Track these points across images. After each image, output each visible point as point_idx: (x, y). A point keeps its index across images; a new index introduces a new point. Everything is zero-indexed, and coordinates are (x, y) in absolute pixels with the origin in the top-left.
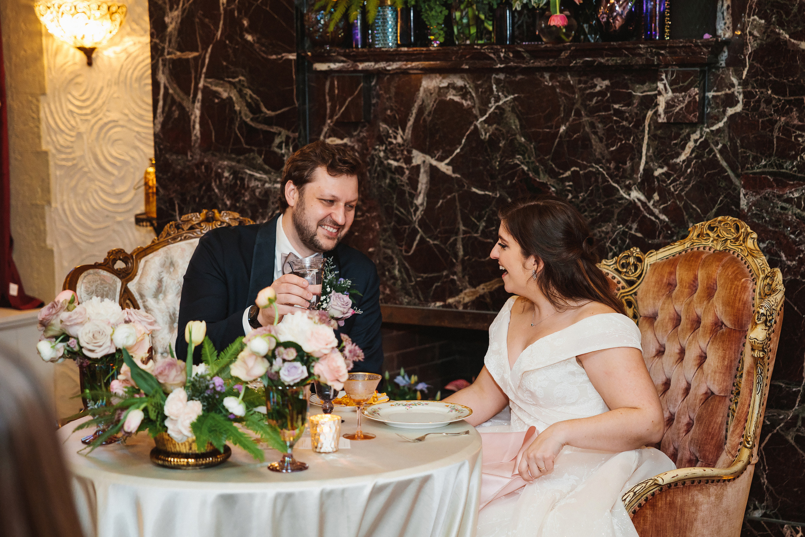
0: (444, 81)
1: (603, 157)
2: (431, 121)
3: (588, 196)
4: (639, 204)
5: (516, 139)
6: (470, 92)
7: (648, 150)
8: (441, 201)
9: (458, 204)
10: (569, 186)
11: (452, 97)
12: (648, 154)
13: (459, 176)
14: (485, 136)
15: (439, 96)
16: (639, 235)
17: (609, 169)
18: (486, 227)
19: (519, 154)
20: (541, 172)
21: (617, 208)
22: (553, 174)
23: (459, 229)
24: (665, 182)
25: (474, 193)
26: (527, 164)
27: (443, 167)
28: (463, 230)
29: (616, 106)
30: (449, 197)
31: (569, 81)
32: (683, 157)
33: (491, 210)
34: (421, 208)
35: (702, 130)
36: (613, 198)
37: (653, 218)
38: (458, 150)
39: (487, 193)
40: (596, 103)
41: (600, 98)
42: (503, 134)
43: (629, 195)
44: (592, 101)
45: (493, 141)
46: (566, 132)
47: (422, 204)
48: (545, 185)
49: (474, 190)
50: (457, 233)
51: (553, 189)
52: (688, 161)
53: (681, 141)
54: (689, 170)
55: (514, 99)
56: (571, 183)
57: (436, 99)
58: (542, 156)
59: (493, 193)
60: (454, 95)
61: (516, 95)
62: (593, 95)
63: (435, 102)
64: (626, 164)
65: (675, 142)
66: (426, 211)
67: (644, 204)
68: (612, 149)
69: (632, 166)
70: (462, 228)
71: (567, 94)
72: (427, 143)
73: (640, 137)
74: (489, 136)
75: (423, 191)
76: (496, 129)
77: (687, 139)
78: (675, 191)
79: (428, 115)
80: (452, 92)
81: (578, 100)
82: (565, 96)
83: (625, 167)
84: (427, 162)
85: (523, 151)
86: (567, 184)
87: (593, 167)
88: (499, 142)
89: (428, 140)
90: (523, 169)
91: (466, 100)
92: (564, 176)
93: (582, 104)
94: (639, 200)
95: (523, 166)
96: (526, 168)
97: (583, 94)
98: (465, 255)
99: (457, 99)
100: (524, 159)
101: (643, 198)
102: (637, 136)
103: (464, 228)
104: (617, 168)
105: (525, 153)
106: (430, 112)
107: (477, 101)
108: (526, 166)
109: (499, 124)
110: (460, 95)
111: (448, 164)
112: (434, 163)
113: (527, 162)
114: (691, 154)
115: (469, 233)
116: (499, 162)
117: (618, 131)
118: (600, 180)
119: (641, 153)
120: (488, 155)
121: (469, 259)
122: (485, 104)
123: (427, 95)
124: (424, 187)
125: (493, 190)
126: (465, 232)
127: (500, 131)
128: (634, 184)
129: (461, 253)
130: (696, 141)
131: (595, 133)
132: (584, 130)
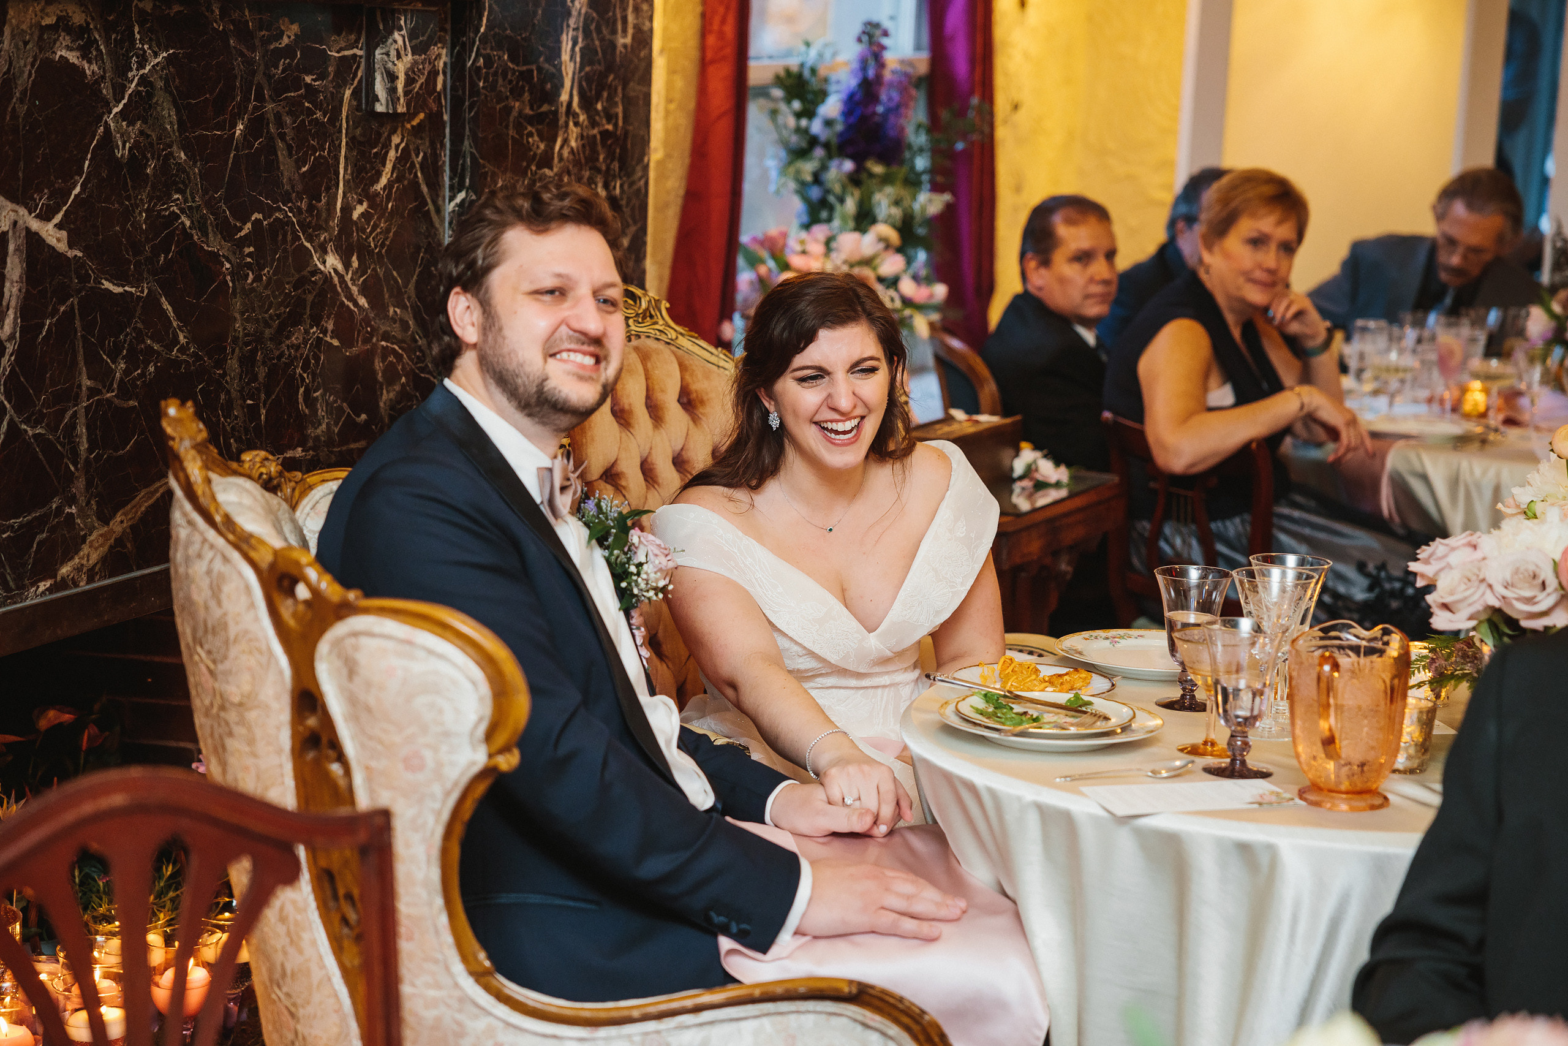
0: (50, 9)
1: (293, 187)
2: (29, 113)
3: (274, 274)
4: (336, 279)
5: (171, 154)
6: (96, 41)
7: (346, 170)
8: (48, 322)
9: (78, 323)
10: (250, 255)
11: (64, 53)
12: (347, 177)
13: (80, 254)
14: (122, 152)
15: (41, 50)
16: (336, 343)
17: (299, 209)
18: (127, 372)
19: (177, 192)
20: (210, 228)
21: (310, 292)
22: (227, 231)
23: (80, 386)
24: (364, 231)
25: (107, 290)
26: (190, 212)
27: (52, 234)
28: (89, 388)
29: (308, 79)
30: (62, 309)
31: (247, 22)
32: (384, 181)
33: (135, 329)
34: (10, 348)
35: (403, 126)
36: (305, 273)
37: (351, 305)
38: (78, 190)
39: (127, 288)
40: (283, 71)
41: (288, 60)
42: (151, 144)
43: (324, 262)
44: (277, 68)
45: (136, 163)
46: (244, 134)
47: (12, 337)
48: (215, 256)
49: (107, 285)
50: (76, 400)
51: (228, 266)
52: (389, 186)
53: (382, 150)
54: (390, 205)
55: (168, 59)
56: (252, 249)
57: (35, 59)
58: (211, 192)
59: (137, 288)
60: (69, 48)
61: (171, 52)
62: (280, 53)
63: (33, 65)
64: (320, 201)
65: (375, 150)
66: (19, 353)
67: (341, 277)
68: (304, 169)
69: (328, 203)
70: (87, 382)
71: (245, 51)
72: (20, 174)
73: (337, 143)
74: (130, 149)
75: (13, 303)
76: (142, 132)
77: (387, 146)
78: (376, 247)
79: (21, 101)
80: (65, 40)
81: (260, 65)
82: (242, 55)
83: (319, 205)
84: (21, 222)
85: (183, 182)
86: (247, 250)
87: (279, 209)
88: (146, 166)
89: (22, 164)
90: (183, 223)
91: (90, 62)
92: (243, 233)
93: (264, 74)
94: (335, 270)
95: (183, 218)
96: (188, 223)
97: (267, 51)
98: (90, 450)
99: (73, 57)
100: (186, 201)
101: (340, 267)
102: (333, 141)
103: (89, 383)
104: (311, 208)
105: (186, 187)
106: (24, 93)
107: (108, 65)
108: (188, 217)
109: (145, 122)
110: (79, 49)
111: (59, 226)
112: (35, 225)
113: (190, 208)
114: (392, 174)
115: (99, 392)
116: (147, 211)
117: (310, 130)
118: (289, 238)
119: (337, 174)
120: (128, 198)
121: (98, 458)
122: (122, 69)
123: (16, 46)
124: (15, 290)
125: (136, 283)
126: (92, 392)
127: (148, 136)
128: (331, 240)
129: (84, 446)
130: (397, 146)
131: (282, 136)
132: (268, 132)
